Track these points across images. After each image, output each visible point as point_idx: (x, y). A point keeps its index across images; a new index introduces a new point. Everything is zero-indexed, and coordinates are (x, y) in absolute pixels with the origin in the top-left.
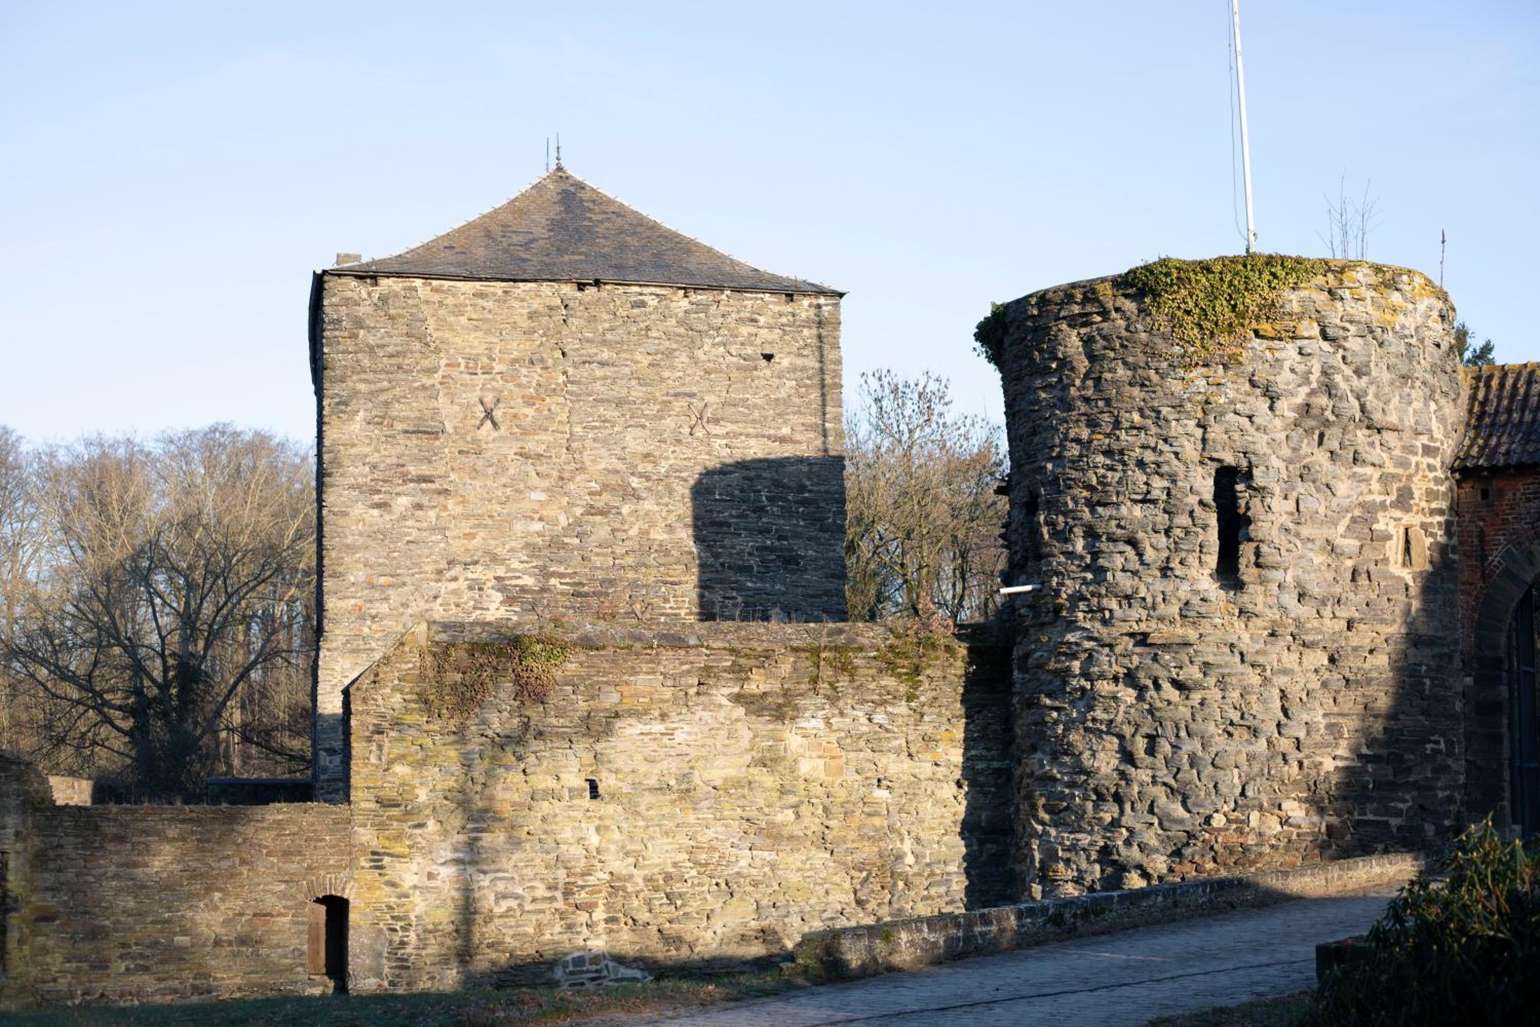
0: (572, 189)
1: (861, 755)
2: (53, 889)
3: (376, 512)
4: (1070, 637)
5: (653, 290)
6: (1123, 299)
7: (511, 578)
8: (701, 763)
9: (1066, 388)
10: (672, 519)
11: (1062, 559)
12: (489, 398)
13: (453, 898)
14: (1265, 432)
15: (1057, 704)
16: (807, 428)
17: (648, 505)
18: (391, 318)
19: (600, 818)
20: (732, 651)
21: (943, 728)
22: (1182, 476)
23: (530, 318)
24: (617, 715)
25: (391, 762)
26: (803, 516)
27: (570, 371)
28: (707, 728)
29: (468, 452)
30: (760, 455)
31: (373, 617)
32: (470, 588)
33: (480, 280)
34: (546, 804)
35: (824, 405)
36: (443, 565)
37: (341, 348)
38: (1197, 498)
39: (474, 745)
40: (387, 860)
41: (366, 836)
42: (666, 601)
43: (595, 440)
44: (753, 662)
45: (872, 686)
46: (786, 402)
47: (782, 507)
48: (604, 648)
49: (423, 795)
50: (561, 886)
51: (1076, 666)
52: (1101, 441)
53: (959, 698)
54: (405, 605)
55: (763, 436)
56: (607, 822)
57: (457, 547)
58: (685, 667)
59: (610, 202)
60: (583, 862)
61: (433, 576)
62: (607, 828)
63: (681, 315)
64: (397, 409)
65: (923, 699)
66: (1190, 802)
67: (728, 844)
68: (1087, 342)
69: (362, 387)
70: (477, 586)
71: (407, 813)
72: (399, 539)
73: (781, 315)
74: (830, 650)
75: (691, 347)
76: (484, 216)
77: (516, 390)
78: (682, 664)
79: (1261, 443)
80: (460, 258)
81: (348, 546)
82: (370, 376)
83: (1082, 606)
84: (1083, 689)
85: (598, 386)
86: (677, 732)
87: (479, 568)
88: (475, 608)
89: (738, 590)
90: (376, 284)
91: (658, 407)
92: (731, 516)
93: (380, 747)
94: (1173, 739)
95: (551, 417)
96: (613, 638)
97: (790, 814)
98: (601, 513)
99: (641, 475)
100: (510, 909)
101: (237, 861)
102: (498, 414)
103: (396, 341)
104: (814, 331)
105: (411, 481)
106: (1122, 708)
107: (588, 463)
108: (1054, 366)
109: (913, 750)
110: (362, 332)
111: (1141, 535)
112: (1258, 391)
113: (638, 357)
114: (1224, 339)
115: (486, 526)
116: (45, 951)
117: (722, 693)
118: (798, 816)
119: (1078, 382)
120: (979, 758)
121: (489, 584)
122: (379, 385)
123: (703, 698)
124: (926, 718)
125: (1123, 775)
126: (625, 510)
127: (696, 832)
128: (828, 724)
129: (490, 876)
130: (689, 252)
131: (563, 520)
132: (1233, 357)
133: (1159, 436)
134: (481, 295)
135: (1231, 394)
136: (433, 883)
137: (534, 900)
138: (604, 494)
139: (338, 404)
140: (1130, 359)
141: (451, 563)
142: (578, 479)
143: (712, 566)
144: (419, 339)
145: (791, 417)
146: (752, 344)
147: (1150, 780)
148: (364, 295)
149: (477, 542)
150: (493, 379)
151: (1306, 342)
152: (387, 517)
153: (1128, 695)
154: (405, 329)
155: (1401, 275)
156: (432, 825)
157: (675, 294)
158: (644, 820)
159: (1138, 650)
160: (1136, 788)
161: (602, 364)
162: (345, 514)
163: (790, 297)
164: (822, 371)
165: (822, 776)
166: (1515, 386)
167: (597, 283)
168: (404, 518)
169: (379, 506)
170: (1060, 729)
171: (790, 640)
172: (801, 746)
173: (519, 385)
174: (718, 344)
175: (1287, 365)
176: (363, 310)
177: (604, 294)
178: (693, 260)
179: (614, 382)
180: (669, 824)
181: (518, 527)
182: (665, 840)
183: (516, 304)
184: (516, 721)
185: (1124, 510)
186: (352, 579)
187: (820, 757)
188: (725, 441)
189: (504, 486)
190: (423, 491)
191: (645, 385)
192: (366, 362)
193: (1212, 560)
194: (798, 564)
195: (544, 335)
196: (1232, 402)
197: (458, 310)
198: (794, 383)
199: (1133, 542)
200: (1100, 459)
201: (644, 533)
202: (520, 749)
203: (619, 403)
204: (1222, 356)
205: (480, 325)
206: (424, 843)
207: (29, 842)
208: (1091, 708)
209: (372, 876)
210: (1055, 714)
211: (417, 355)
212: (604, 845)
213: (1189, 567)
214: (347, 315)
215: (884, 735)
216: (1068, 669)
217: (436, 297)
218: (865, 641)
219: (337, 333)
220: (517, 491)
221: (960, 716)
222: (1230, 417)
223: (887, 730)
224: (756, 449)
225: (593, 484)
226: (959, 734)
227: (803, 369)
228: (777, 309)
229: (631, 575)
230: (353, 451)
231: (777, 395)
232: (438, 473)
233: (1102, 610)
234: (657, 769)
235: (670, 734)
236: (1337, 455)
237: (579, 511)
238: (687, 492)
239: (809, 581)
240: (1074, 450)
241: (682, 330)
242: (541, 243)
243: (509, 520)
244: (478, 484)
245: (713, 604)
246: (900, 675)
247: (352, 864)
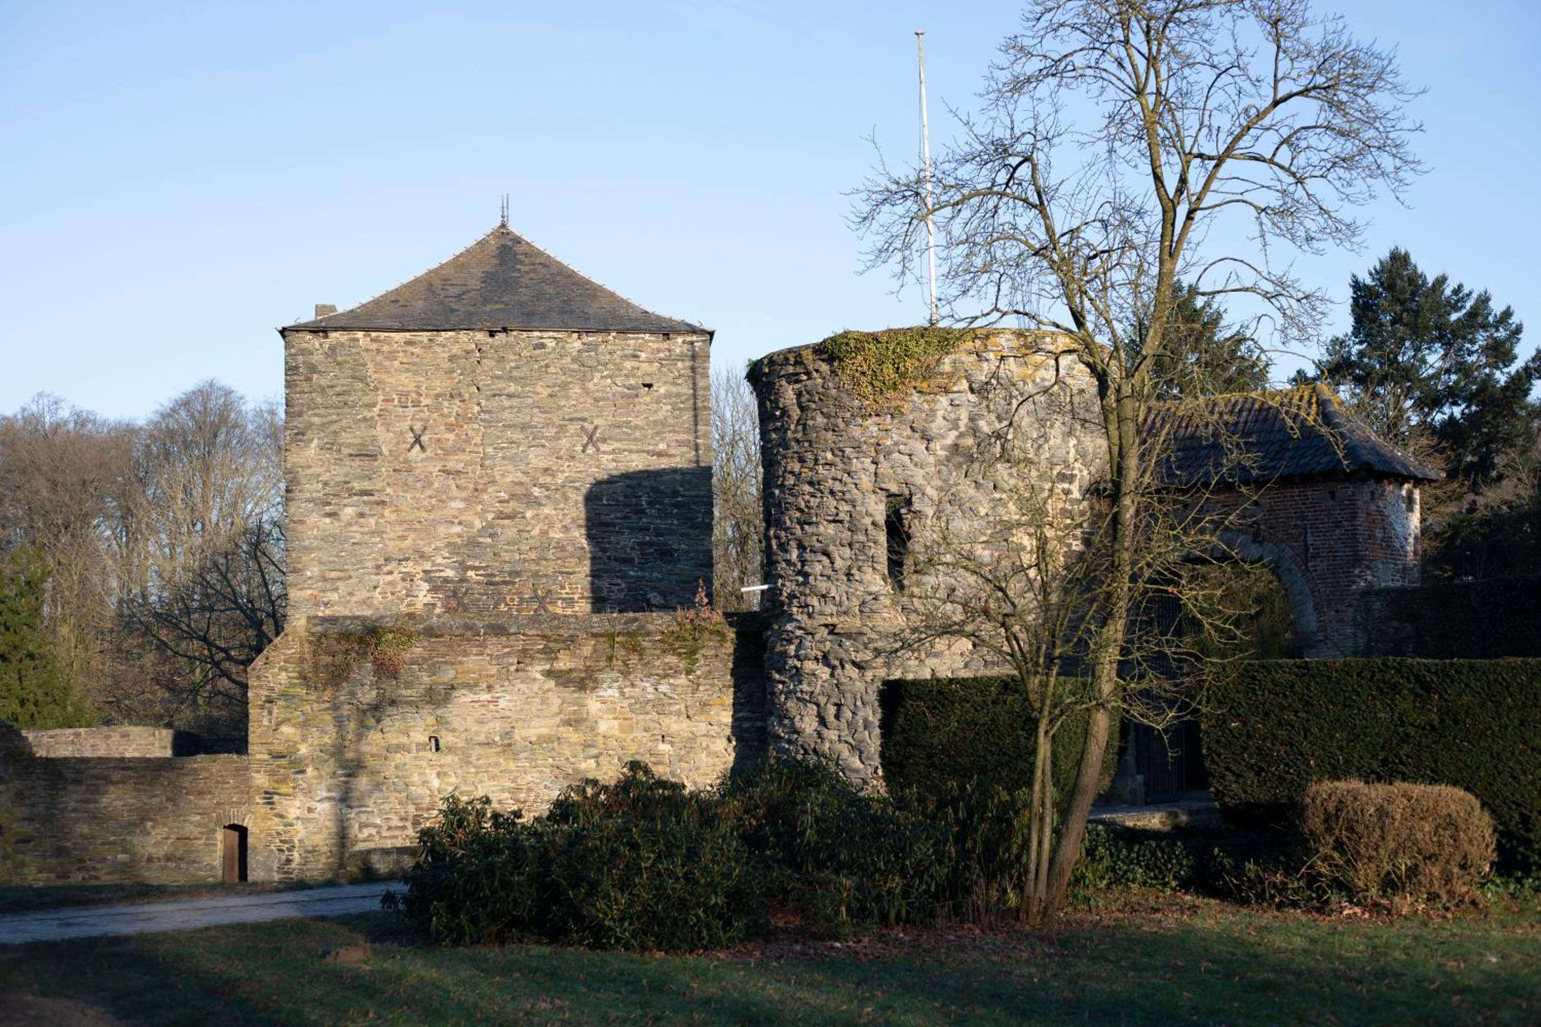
0: (510, 244)
1: (648, 717)
2: (29, 819)
3: (328, 520)
4: (789, 627)
5: (551, 334)
6: (821, 363)
7: (436, 571)
8: (520, 724)
9: (786, 432)
10: (567, 521)
11: (784, 565)
12: (418, 427)
13: (327, 827)
14: (922, 468)
15: (783, 678)
16: (681, 443)
17: (547, 510)
18: (339, 364)
19: (440, 766)
20: (544, 637)
21: (715, 695)
22: (859, 502)
23: (450, 360)
24: (453, 688)
25: (279, 724)
26: (677, 516)
27: (483, 403)
28: (524, 697)
29: (400, 471)
30: (640, 468)
31: (326, 604)
32: (403, 579)
33: (409, 331)
34: (399, 755)
35: (696, 424)
36: (381, 561)
37: (298, 389)
38: (871, 519)
39: (346, 710)
40: (276, 798)
41: (261, 780)
42: (563, 587)
43: (503, 458)
44: (561, 645)
45: (658, 663)
46: (663, 423)
47: (659, 510)
48: (442, 636)
49: (303, 750)
50: (410, 818)
51: (792, 649)
52: (807, 474)
53: (729, 672)
54: (351, 594)
55: (643, 451)
56: (445, 769)
57: (392, 547)
58: (507, 650)
59: (540, 254)
60: (427, 800)
61: (374, 571)
62: (445, 774)
63: (575, 354)
64: (345, 437)
65: (698, 673)
66: (864, 755)
67: (542, 786)
68: (799, 395)
69: (316, 420)
70: (408, 578)
71: (291, 763)
72: (346, 541)
73: (659, 351)
74: (623, 635)
75: (584, 379)
76: (430, 272)
77: (440, 419)
78: (504, 647)
79: (918, 477)
80: (401, 311)
81: (305, 548)
82: (321, 411)
83: (795, 601)
84: (796, 667)
85: (506, 415)
86: (500, 700)
87: (411, 563)
88: (407, 596)
89: (622, 578)
90: (326, 337)
91: (555, 430)
92: (616, 518)
93: (270, 713)
94: (852, 707)
95: (468, 440)
96: (451, 628)
97: (592, 763)
98: (508, 517)
99: (541, 486)
100: (370, 835)
101: (164, 799)
102: (425, 439)
103: (343, 382)
104: (688, 364)
105: (356, 494)
106: (820, 683)
107: (498, 477)
108: (778, 413)
109: (691, 713)
110: (315, 376)
111: (831, 548)
112: (917, 435)
113: (539, 389)
114: (890, 394)
115: (415, 530)
116: (23, 864)
117: (536, 670)
118: (598, 764)
119: (792, 427)
120: (746, 719)
121: (418, 576)
122: (329, 418)
123: (520, 674)
124: (701, 688)
125: (819, 734)
126: (529, 514)
127: (517, 777)
128: (622, 693)
129: (356, 810)
130: (594, 297)
131: (478, 524)
132: (897, 408)
133: (844, 471)
134: (409, 343)
135: (896, 438)
136: (311, 816)
137: (390, 828)
138: (512, 503)
139: (296, 434)
140: (825, 410)
141: (387, 560)
142: (490, 490)
143: (600, 558)
144: (361, 380)
145: (667, 435)
146: (634, 376)
147: (836, 738)
148: (317, 345)
149: (409, 542)
150: (421, 411)
151: (956, 395)
152: (337, 524)
153: (824, 672)
154: (350, 372)
155: (1044, 337)
156: (310, 771)
157: (570, 337)
158: (475, 767)
159: (830, 637)
160: (827, 745)
161: (510, 396)
162: (302, 522)
163: (667, 336)
164: (695, 396)
165: (617, 733)
166: (1154, 422)
167: (505, 330)
168: (350, 524)
169: (329, 515)
170: (783, 697)
171: (592, 627)
172: (600, 710)
173: (442, 415)
174: (606, 377)
175: (940, 414)
176: (315, 359)
177: (511, 339)
178: (596, 305)
179: (519, 411)
180: (495, 771)
181: (442, 530)
182: (492, 783)
183: (439, 350)
184: (374, 693)
185: (821, 528)
186: (309, 573)
187: (615, 719)
188: (611, 457)
189: (430, 497)
190: (365, 502)
191: (545, 412)
192: (319, 400)
193: (883, 567)
194: (672, 555)
195: (461, 374)
196: (896, 444)
197: (392, 356)
198: (669, 407)
199: (826, 554)
200: (807, 488)
201: (544, 533)
202: (378, 714)
203: (524, 427)
204: (889, 408)
205: (412, 367)
206: (305, 785)
207: (11, 785)
208: (800, 682)
209: (264, 810)
210: (780, 686)
211: (360, 393)
212: (443, 786)
213: (865, 573)
214: (304, 363)
215: (666, 701)
216: (786, 652)
217: (374, 346)
218: (651, 628)
219: (295, 378)
220: (440, 501)
221: (730, 686)
222: (896, 455)
223: (670, 698)
224: (637, 463)
225: (502, 494)
226: (729, 699)
227: (678, 395)
228: (655, 346)
229: (534, 567)
230: (309, 472)
231: (656, 417)
232: (377, 487)
233: (807, 606)
234: (485, 728)
235: (495, 701)
236: (980, 484)
237: (490, 516)
238: (581, 499)
239: (682, 570)
240: (791, 480)
241: (576, 366)
242: (473, 294)
243: (435, 523)
244: (409, 496)
245: (601, 589)
246: (680, 654)
247: (250, 801)
